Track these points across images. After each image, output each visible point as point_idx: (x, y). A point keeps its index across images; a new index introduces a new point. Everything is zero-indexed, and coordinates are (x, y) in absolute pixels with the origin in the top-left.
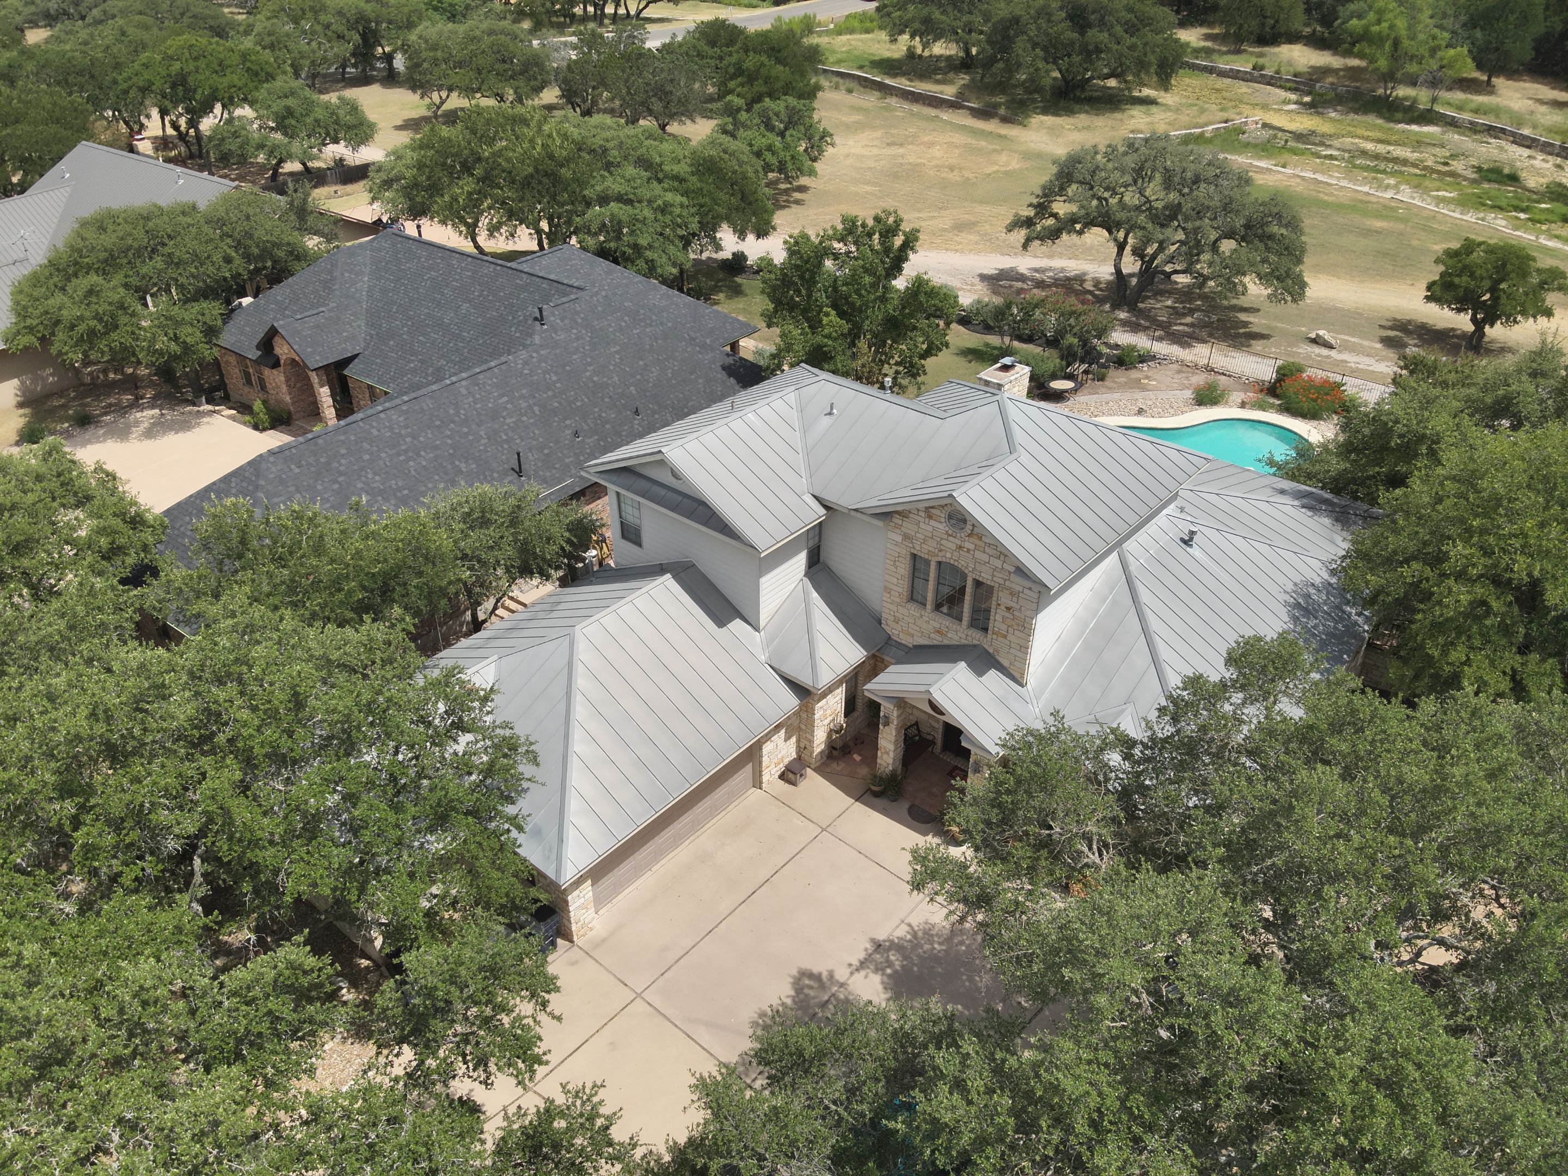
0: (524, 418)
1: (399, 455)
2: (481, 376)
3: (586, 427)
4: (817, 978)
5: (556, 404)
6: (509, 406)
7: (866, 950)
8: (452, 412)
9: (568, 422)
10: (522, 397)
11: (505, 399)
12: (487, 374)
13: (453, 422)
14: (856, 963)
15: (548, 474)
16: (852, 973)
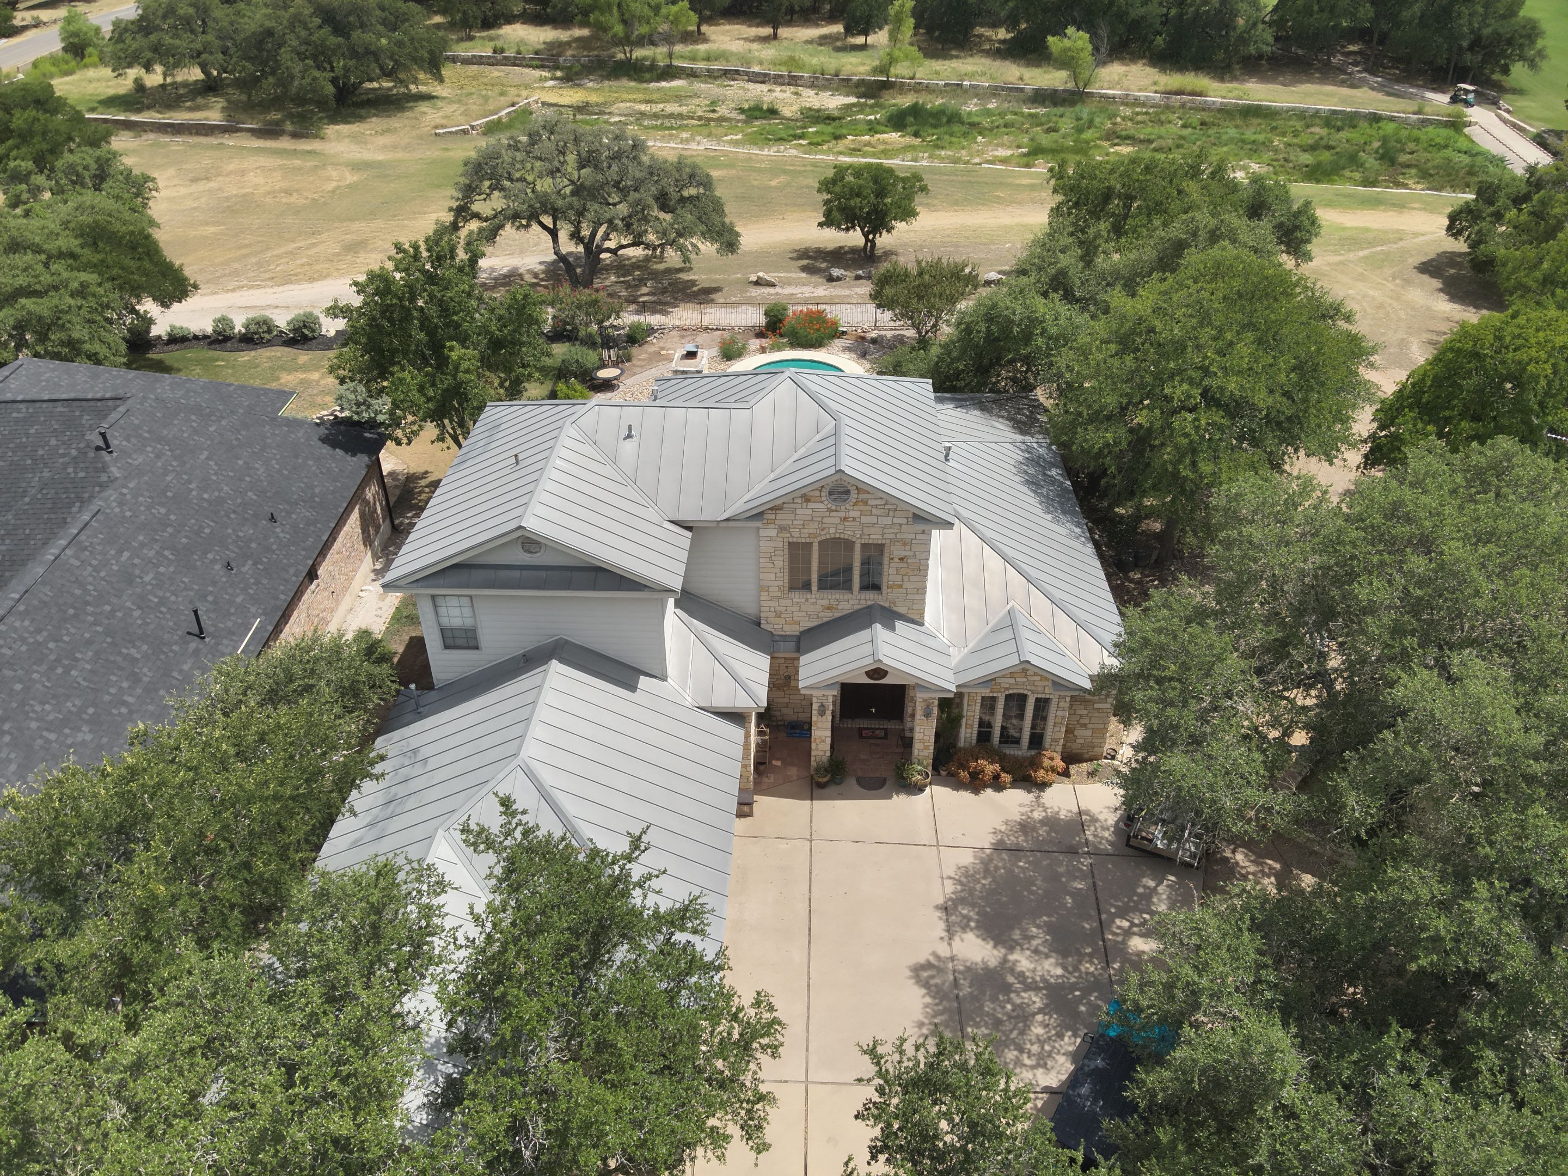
0: (162, 569)
1: (52, 668)
2: (82, 537)
3: (232, 555)
4: (928, 966)
5: (184, 540)
6: (136, 561)
7: (940, 918)
8: (78, 592)
9: (210, 556)
10: (142, 545)
11: (126, 554)
12: (87, 532)
13: (87, 603)
14: (944, 934)
15: (230, 624)
16: (950, 944)
